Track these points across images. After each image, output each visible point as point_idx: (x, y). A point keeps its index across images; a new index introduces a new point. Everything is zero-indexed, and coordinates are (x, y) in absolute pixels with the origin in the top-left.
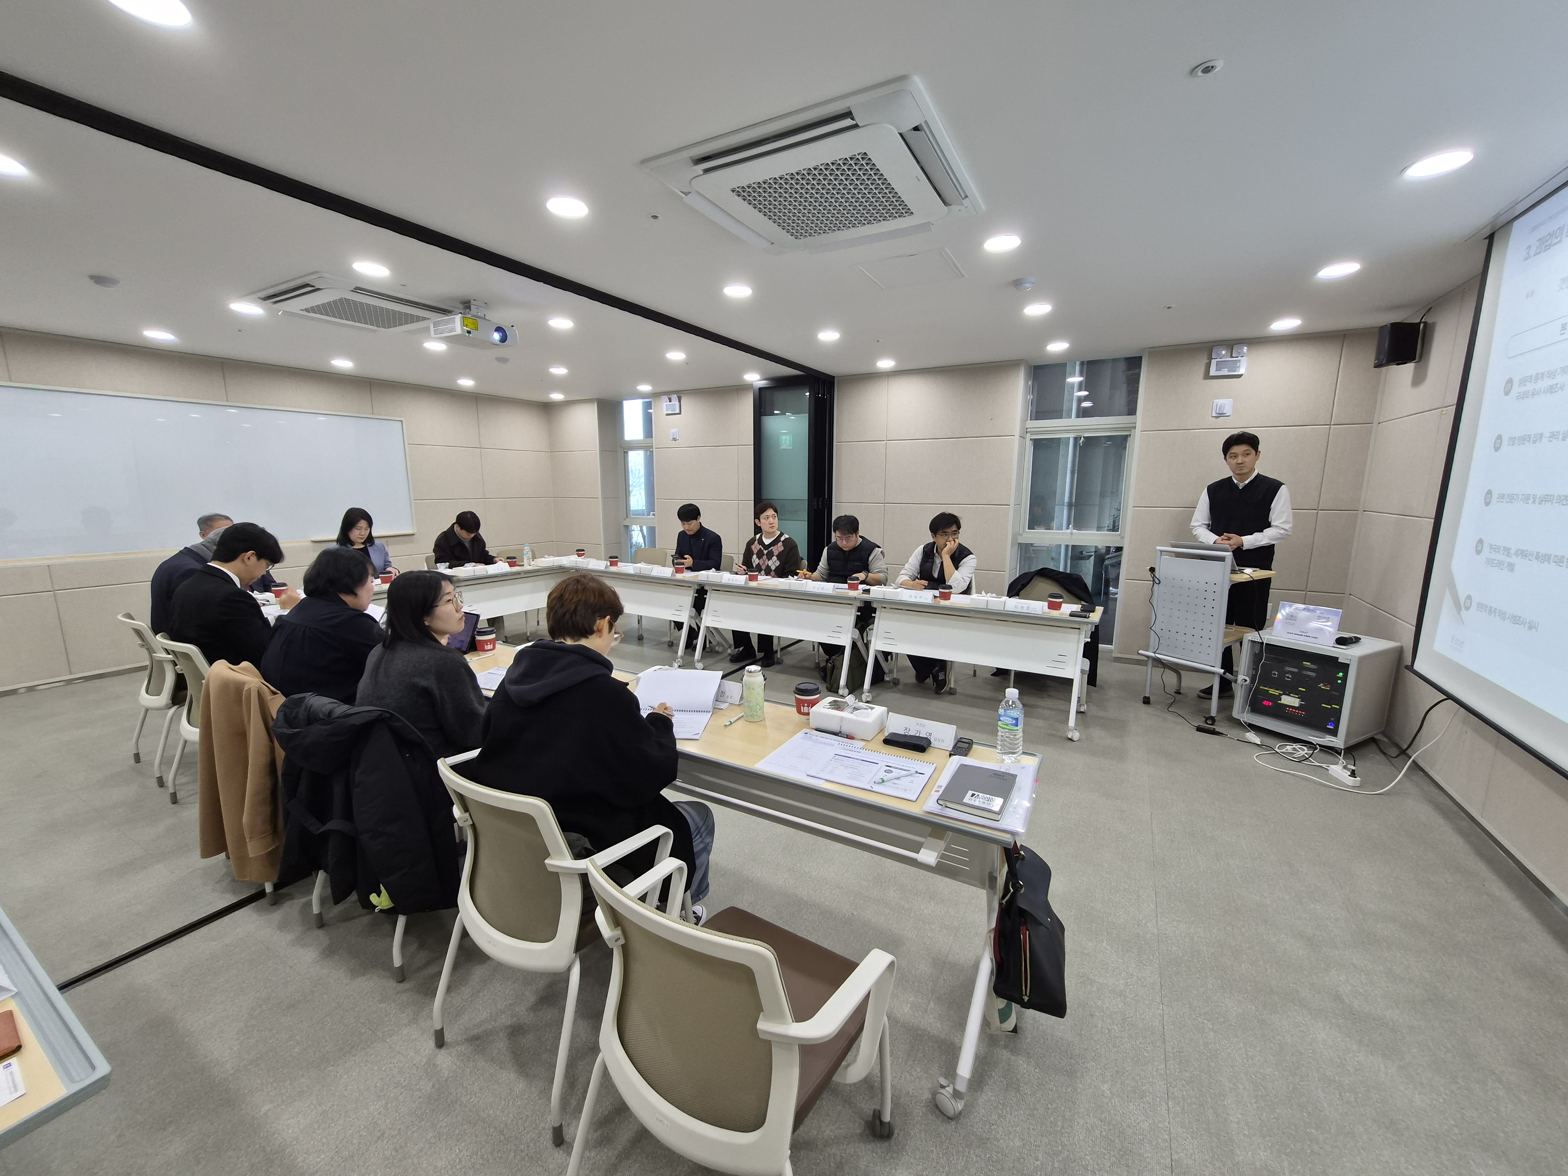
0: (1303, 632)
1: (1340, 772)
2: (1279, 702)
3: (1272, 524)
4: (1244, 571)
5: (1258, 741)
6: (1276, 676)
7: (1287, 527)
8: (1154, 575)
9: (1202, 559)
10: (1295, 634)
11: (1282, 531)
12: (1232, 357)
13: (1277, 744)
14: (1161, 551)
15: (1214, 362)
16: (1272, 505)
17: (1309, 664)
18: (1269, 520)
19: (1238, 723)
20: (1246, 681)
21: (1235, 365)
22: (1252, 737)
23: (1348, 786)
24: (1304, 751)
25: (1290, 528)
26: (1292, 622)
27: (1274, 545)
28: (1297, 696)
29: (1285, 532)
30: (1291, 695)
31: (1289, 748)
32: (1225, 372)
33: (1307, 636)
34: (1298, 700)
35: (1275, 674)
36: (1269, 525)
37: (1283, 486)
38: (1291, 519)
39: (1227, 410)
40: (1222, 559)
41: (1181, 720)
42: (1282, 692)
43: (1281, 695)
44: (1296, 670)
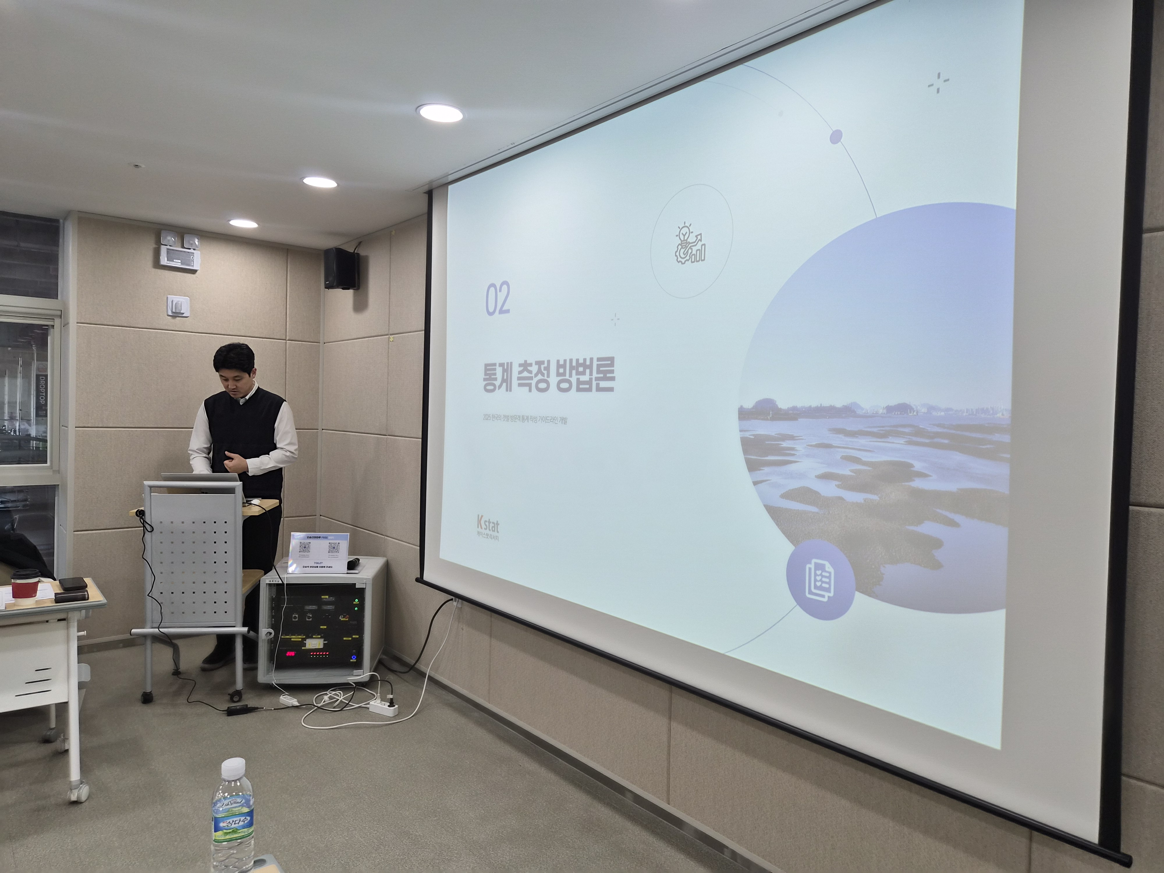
0: (318, 563)
1: (379, 705)
2: (303, 648)
3: (278, 446)
4: (252, 502)
5: (295, 702)
6: (297, 620)
7: (293, 448)
8: (144, 521)
9: (203, 493)
10: (311, 567)
11: (288, 454)
12: (183, 247)
13: (313, 698)
14: (151, 487)
15: (163, 250)
16: (276, 425)
17: (327, 597)
18: (275, 442)
19: (270, 689)
20: (271, 634)
21: (187, 258)
22: (288, 700)
23: (390, 719)
24: (341, 696)
25: (295, 450)
26: (306, 554)
27: (281, 469)
28: (319, 636)
29: (292, 455)
30: (314, 636)
31: (326, 698)
32: (177, 263)
33: (322, 567)
34: (322, 640)
35: (295, 618)
36: (275, 447)
37: (285, 402)
38: (295, 440)
39: (185, 310)
40: (230, 491)
41: (204, 709)
42: (304, 637)
43: (305, 639)
44: (314, 607)
